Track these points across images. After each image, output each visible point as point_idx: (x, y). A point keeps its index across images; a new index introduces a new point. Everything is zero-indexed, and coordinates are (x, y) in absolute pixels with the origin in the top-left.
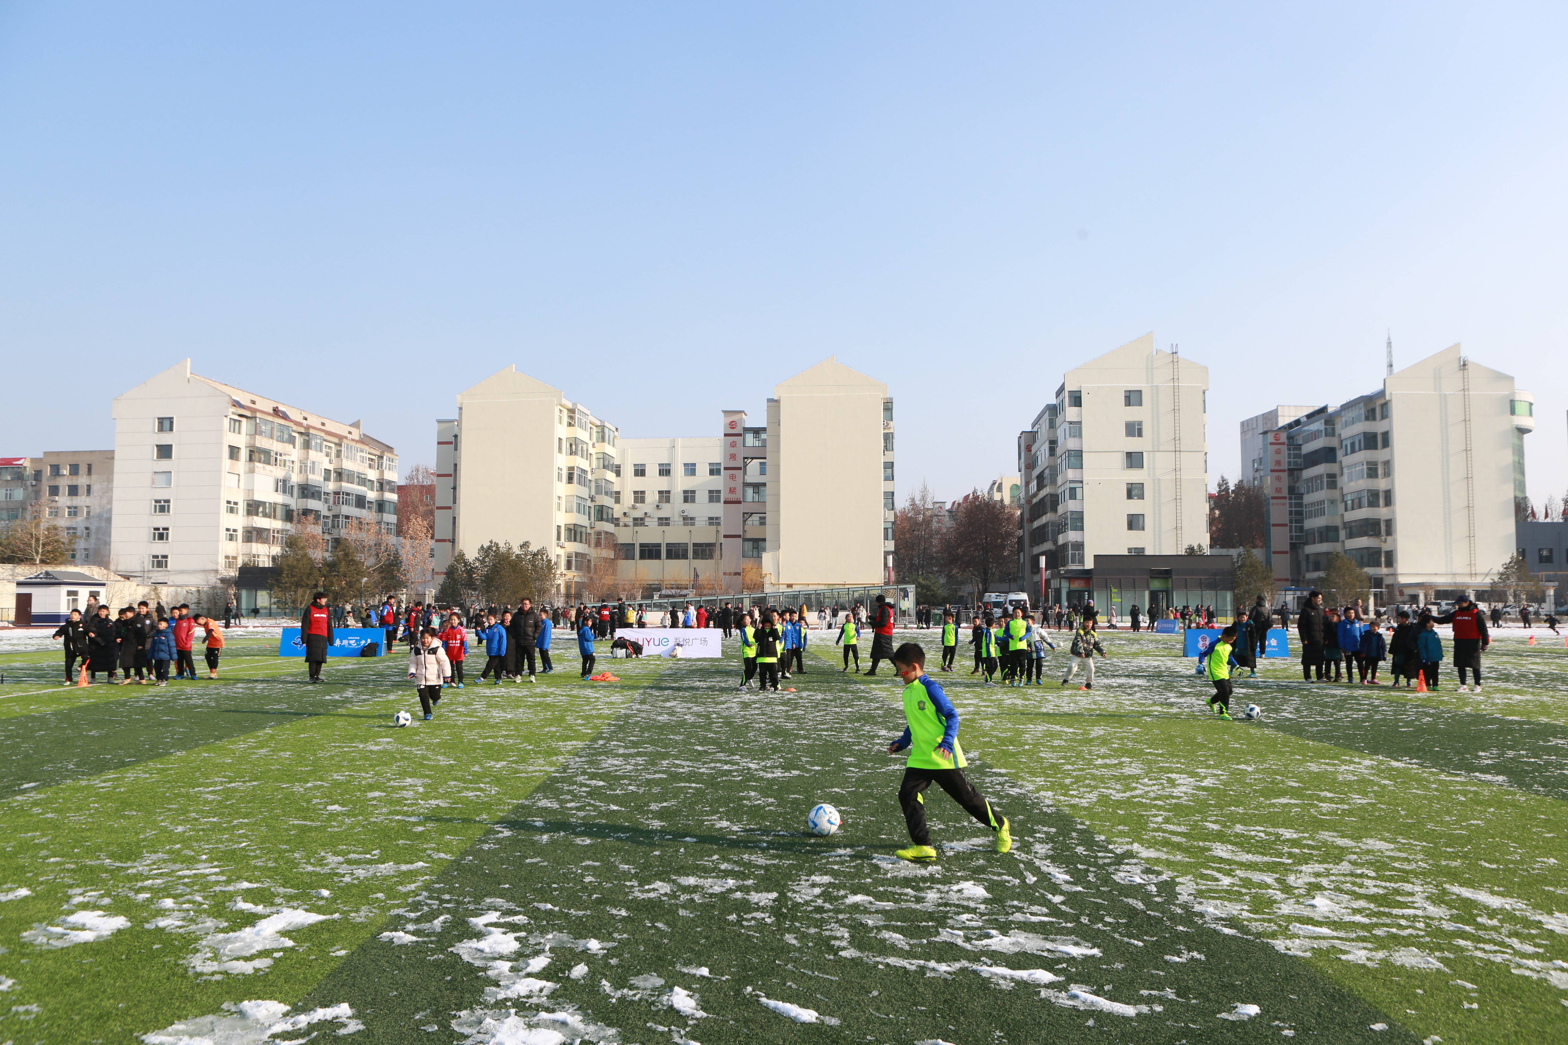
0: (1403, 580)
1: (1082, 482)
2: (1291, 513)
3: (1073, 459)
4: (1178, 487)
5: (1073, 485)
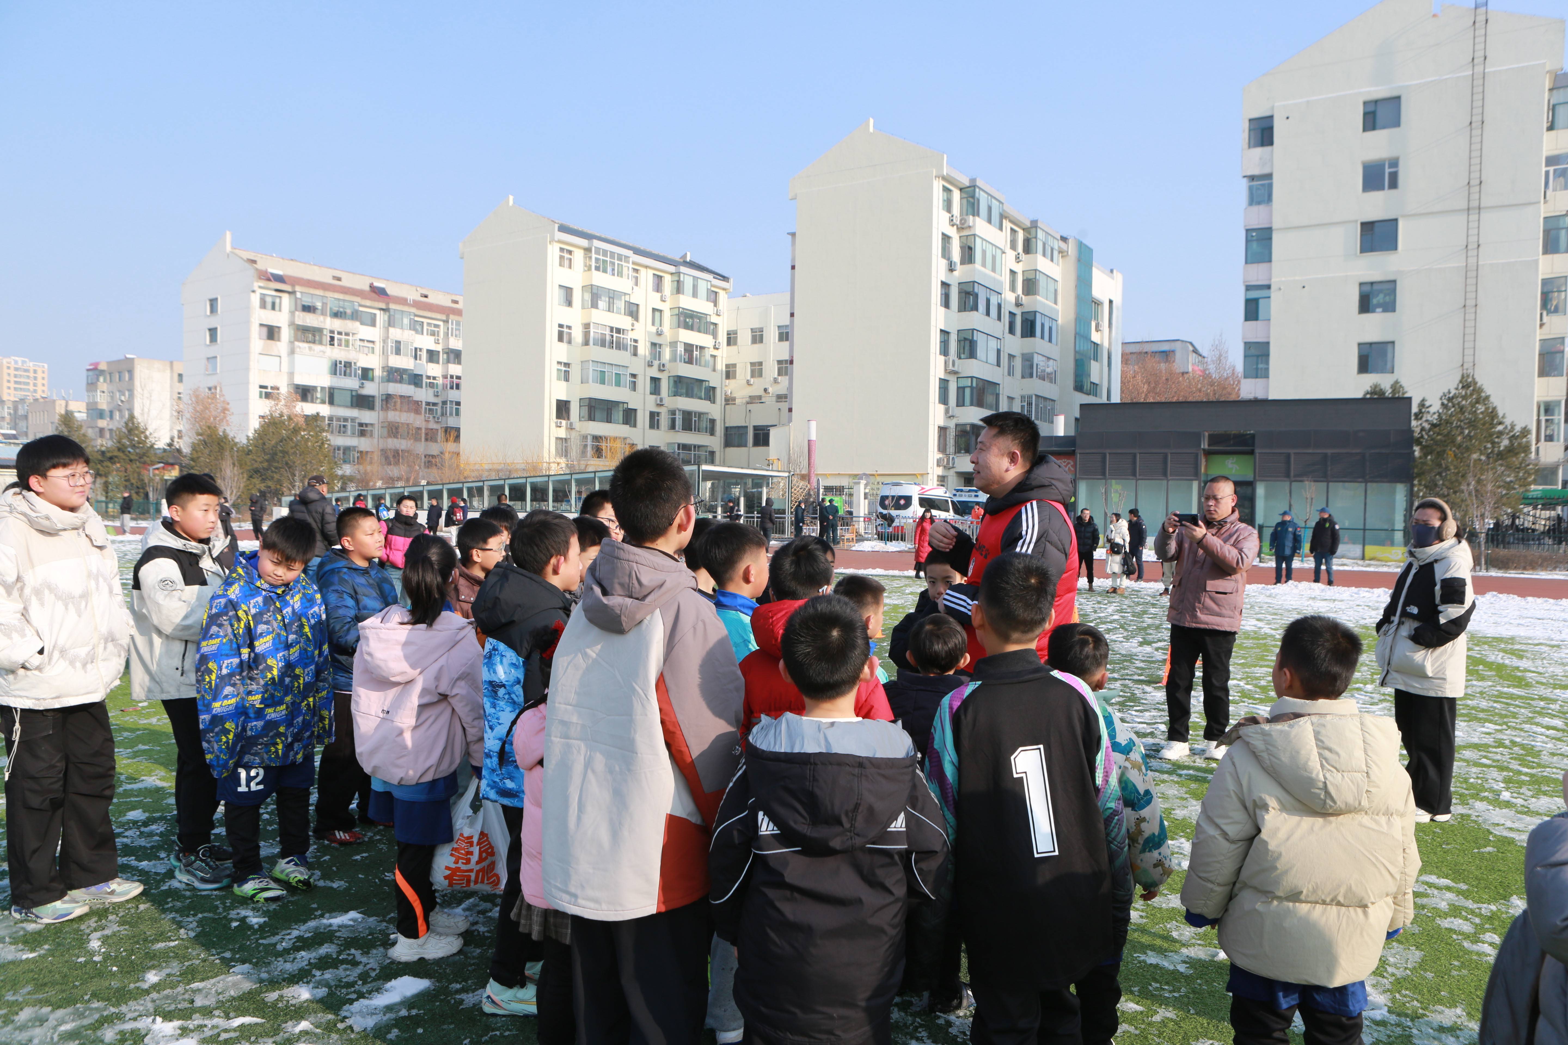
1: (1268, 287)
3: (1255, 245)
4: (1471, 281)
5: (1253, 294)
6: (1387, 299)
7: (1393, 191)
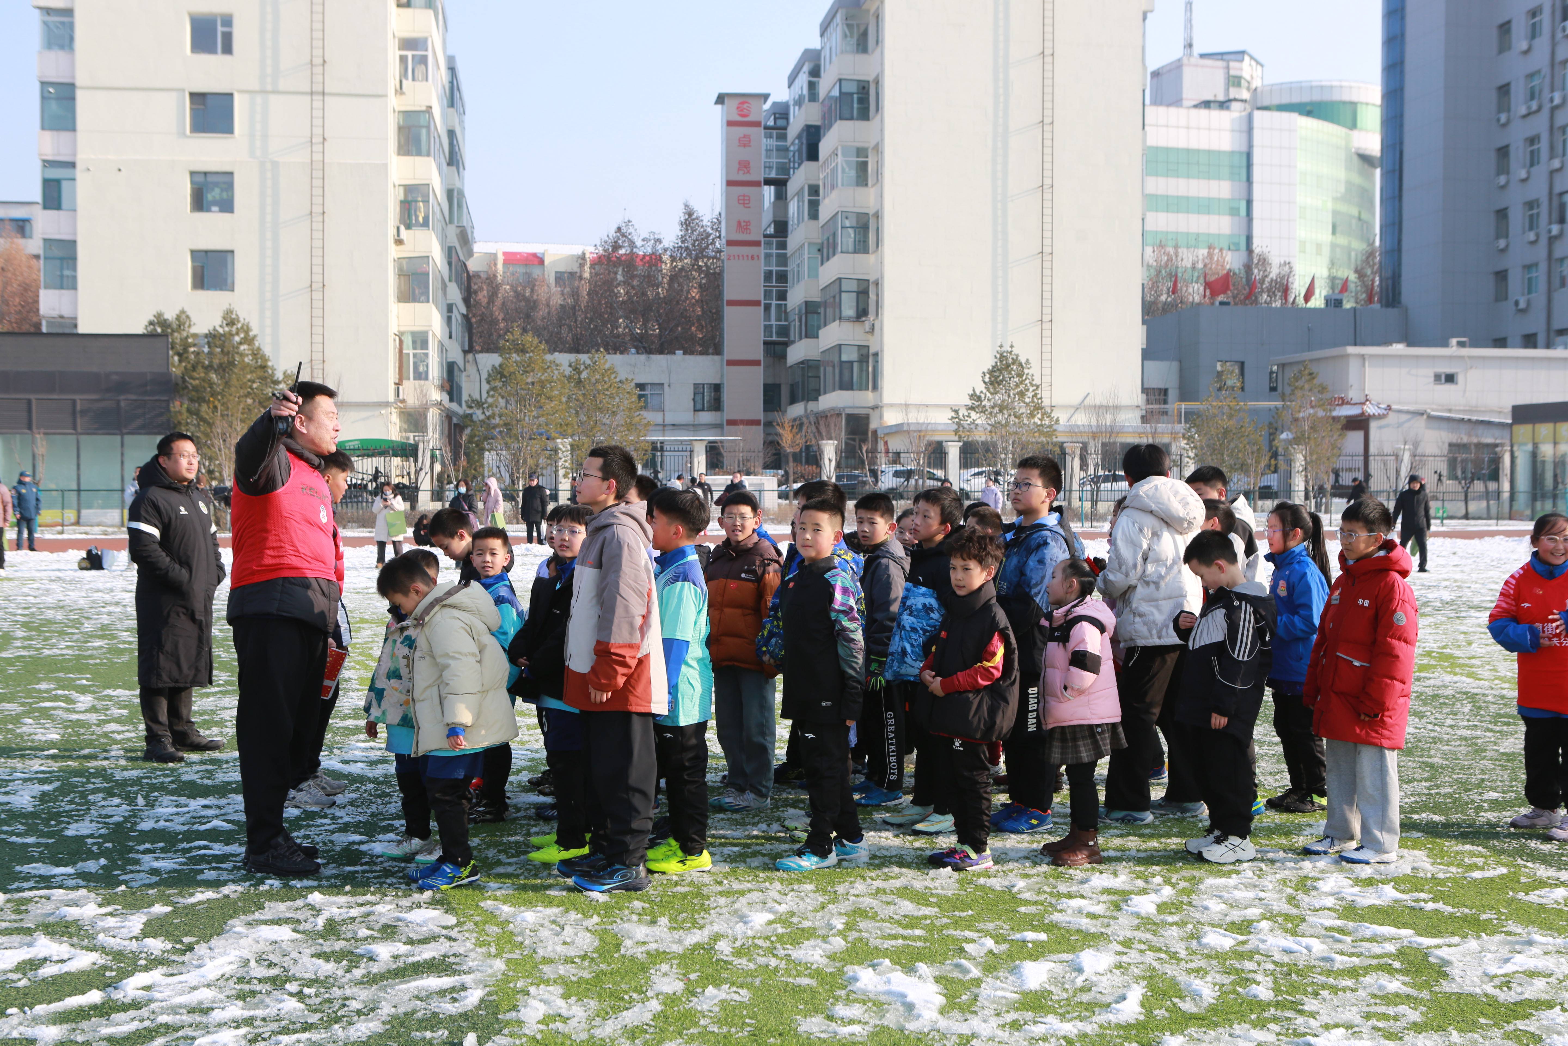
0: (891, 418)
1: (73, 165)
2: (768, 276)
3: (54, 106)
4: (317, 183)
5: (55, 173)
6: (225, 195)
7: (227, 57)
